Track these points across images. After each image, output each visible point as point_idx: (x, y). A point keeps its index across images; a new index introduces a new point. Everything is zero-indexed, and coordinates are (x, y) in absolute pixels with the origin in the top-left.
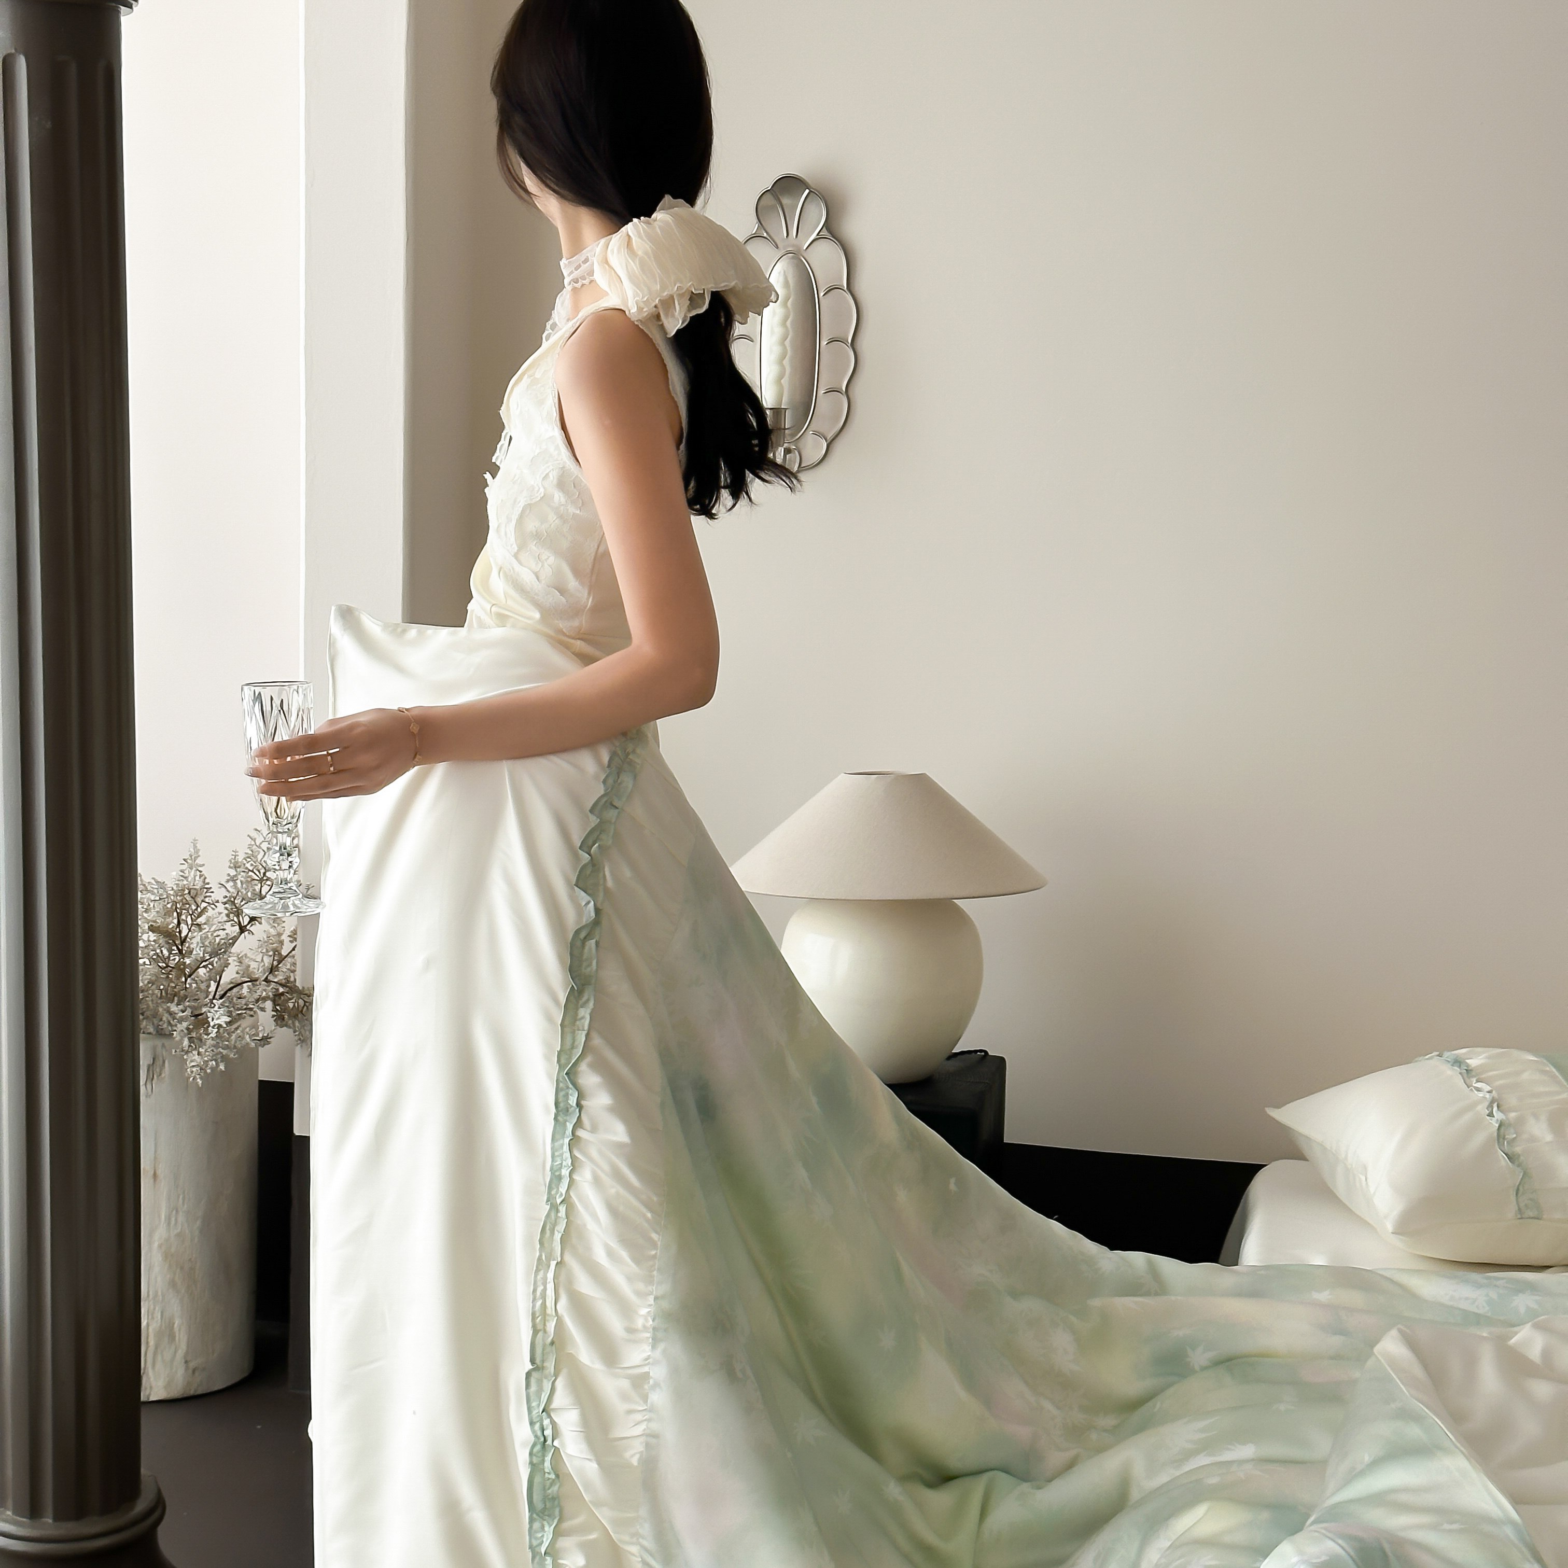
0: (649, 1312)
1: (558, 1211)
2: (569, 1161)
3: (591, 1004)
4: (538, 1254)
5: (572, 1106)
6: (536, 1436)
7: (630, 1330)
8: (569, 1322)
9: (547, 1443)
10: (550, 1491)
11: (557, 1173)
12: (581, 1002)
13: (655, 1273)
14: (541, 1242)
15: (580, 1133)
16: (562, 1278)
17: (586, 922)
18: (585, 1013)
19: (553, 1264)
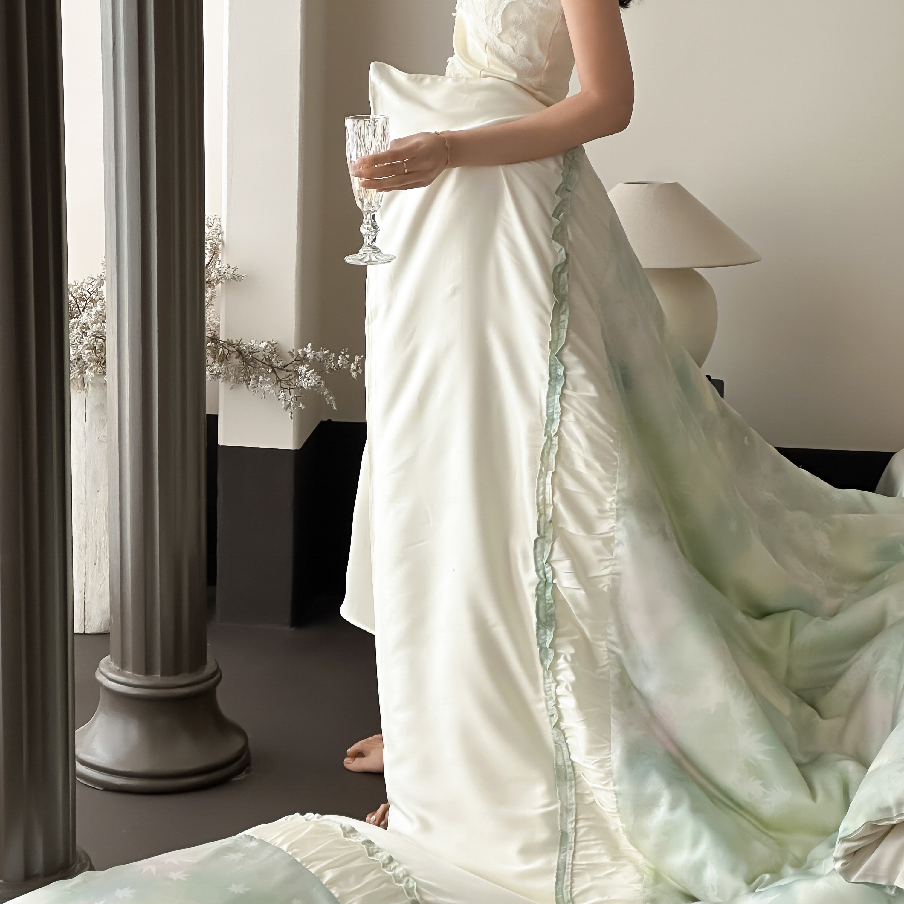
0: (613, 500)
1: (551, 440)
2: (559, 410)
3: (568, 312)
4: (539, 468)
5: (559, 376)
6: (540, 578)
7: (601, 511)
8: (561, 508)
9: (548, 582)
10: (549, 611)
11: (551, 418)
12: (561, 312)
13: (617, 476)
14: (542, 460)
15: (566, 392)
16: (556, 481)
17: (560, 261)
18: (565, 318)
19: (550, 474)
